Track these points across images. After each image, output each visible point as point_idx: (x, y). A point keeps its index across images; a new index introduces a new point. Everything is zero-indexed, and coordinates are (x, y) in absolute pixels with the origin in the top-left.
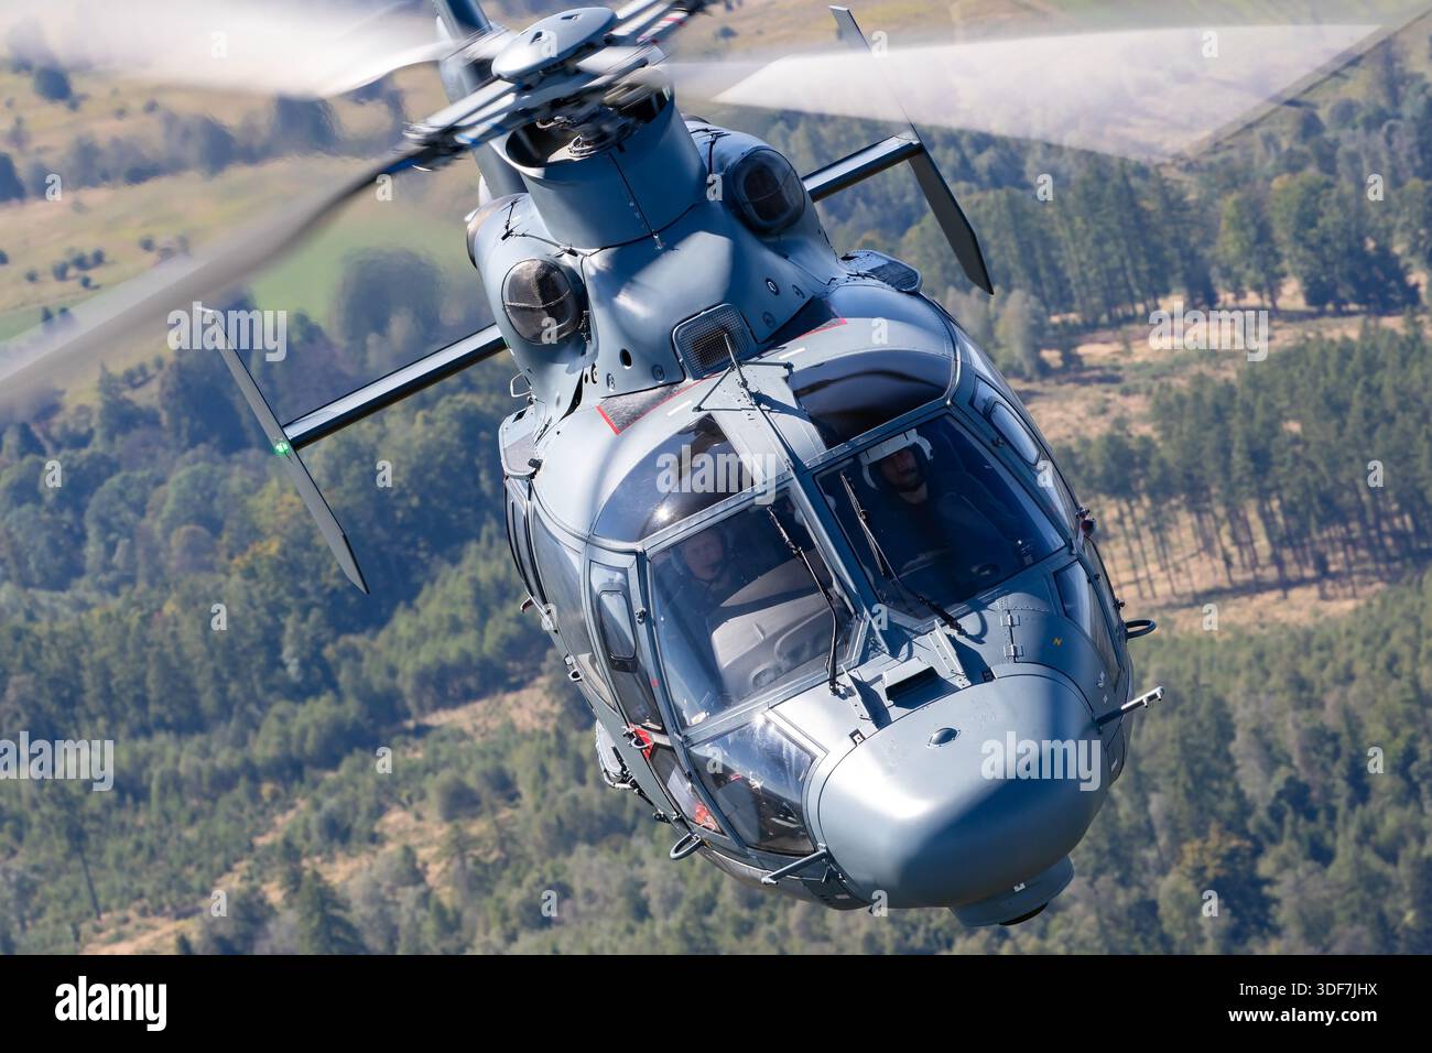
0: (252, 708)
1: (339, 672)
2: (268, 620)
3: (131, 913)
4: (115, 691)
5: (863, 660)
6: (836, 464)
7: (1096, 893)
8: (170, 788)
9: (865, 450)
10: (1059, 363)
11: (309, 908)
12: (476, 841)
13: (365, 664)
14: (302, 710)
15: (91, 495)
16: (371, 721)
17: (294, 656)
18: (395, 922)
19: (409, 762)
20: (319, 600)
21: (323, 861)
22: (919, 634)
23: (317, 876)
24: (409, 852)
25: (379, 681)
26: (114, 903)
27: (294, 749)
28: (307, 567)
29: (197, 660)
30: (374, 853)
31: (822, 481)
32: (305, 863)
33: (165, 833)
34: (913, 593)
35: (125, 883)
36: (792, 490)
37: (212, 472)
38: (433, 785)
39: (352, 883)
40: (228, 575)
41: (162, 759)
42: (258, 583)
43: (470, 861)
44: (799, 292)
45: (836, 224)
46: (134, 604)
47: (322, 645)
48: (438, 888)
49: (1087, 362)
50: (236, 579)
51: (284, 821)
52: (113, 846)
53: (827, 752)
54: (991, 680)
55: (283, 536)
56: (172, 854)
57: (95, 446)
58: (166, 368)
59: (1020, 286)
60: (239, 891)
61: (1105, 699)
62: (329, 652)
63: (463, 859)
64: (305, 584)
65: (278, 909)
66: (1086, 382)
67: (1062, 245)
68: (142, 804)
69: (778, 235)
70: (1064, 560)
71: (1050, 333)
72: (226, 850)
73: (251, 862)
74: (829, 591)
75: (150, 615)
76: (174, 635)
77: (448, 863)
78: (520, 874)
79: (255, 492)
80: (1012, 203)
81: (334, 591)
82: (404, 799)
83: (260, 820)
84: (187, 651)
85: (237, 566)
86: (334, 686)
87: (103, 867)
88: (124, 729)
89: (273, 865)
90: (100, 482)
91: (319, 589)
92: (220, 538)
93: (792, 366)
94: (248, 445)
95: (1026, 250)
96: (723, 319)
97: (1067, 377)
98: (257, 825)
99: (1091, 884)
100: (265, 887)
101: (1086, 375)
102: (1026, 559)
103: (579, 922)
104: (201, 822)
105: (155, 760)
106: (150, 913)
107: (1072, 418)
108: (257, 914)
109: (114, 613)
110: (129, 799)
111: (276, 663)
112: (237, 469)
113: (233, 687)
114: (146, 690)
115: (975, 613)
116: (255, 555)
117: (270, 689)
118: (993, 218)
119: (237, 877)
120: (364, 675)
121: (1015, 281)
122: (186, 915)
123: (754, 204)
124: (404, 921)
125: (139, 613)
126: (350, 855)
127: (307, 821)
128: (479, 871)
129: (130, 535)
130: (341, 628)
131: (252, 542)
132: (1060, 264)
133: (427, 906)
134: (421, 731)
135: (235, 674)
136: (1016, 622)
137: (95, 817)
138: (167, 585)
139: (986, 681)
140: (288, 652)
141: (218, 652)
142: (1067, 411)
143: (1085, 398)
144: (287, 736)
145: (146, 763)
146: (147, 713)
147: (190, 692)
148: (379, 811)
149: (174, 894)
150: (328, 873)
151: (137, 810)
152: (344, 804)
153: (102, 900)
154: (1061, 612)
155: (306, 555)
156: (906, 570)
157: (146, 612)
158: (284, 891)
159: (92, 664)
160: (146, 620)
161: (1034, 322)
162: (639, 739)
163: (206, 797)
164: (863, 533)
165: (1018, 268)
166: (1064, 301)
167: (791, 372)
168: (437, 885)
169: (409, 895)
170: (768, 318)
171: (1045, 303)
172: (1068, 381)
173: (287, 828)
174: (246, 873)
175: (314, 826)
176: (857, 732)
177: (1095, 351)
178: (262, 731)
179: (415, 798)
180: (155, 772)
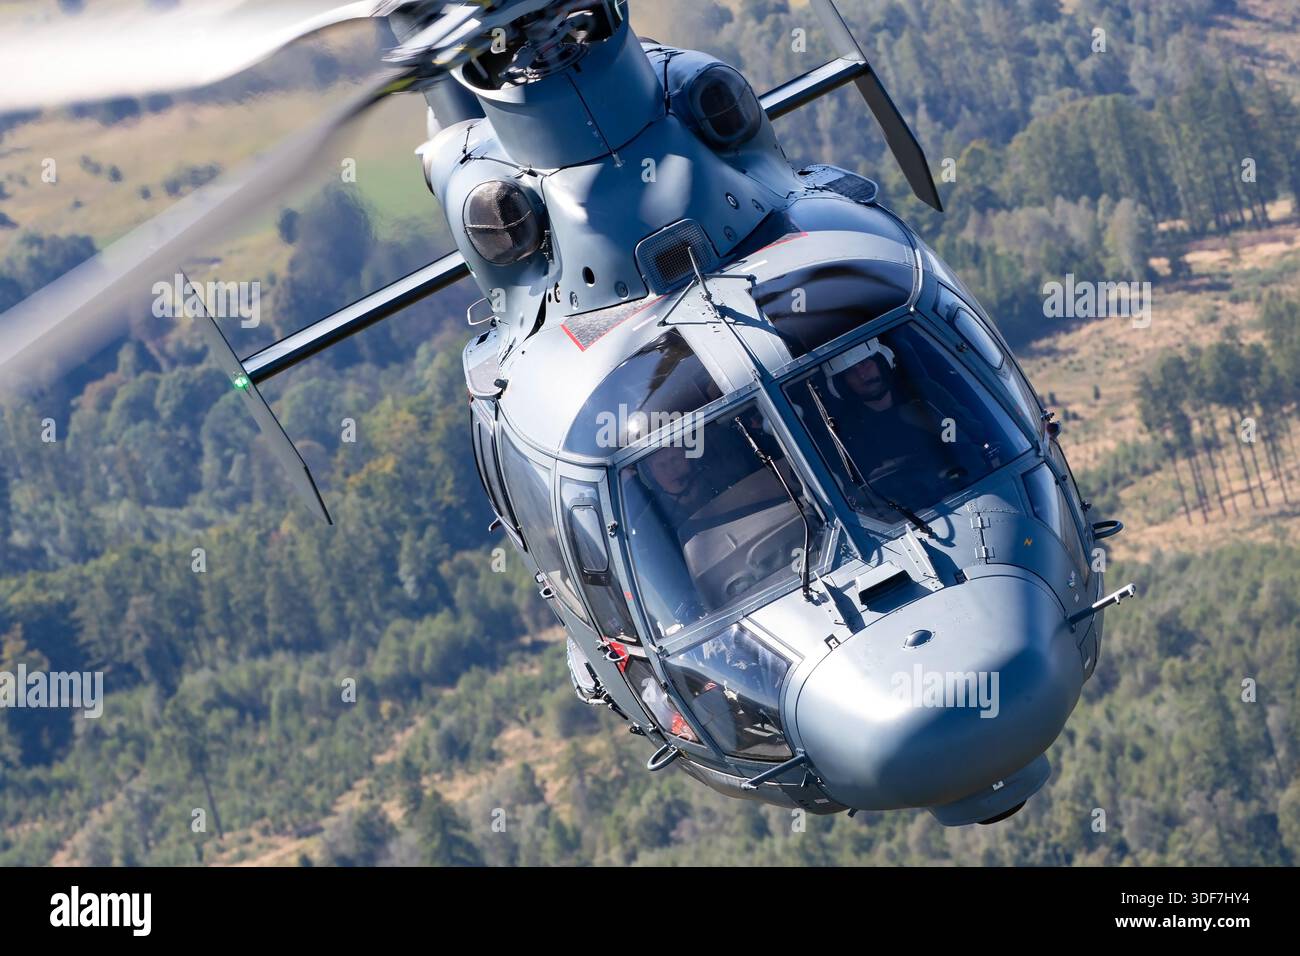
0: (370, 627)
1: (455, 589)
2: (384, 538)
3: (254, 833)
4: (234, 610)
5: (836, 565)
6: (802, 373)
7: (1215, 807)
8: (290, 707)
9: (828, 360)
10: (1168, 271)
11: (430, 828)
12: (594, 759)
13: (481, 581)
14: (419, 627)
15: (207, 412)
16: (488, 638)
17: (409, 574)
18: (515, 840)
19: (526, 678)
20: (435, 517)
21: (442, 779)
22: (890, 539)
23: (437, 796)
24: (527, 771)
25: (495, 598)
26: (236, 822)
27: (411, 666)
28: (422, 484)
29: (314, 580)
30: (493, 771)
31: (790, 390)
32: (425, 781)
33: (286, 751)
34: (883, 499)
35: (247, 803)
36: (759, 399)
37: (326, 387)
38: (550, 701)
39: (470, 801)
40: (344, 493)
41: (281, 677)
42: (374, 501)
43: (588, 779)
44: (759, 206)
45: (943, 131)
46: (251, 523)
47: (437, 562)
48: (558, 805)
49: (1195, 269)
50: (353, 497)
51: (403, 739)
52: (233, 766)
53: (802, 657)
54: (963, 582)
55: (398, 453)
56: (293, 773)
57: (210, 362)
58: (279, 283)
59: (1127, 195)
60: (360, 811)
61: (1077, 598)
62: (445, 569)
63: (582, 777)
64: (421, 502)
65: (399, 828)
66: (1195, 290)
67: (1169, 152)
68: (262, 723)
69: (736, 150)
70: (1032, 461)
71: (1159, 241)
72: (347, 769)
73: (371, 781)
74: (800, 499)
75: (267, 534)
76: (292, 555)
77: (568, 782)
78: (639, 792)
79: (368, 410)
80: (1119, 111)
81: (449, 508)
82: (521, 715)
83: (380, 739)
84: (305, 571)
85: (352, 484)
86: (450, 602)
87: (225, 786)
88: (244, 648)
89: (393, 784)
90: (216, 400)
91: (435, 506)
92: (336, 455)
93: (755, 278)
94: (360, 360)
95: (1133, 158)
96: (685, 234)
97: (1176, 285)
98: (377, 743)
99: (1210, 799)
100: (385, 806)
101: (1195, 283)
102: (993, 462)
103: (698, 841)
104: (321, 741)
105: (274, 679)
106: (272, 832)
107: (1181, 327)
108: (378, 834)
109: (232, 532)
110: (249, 718)
111: (394, 581)
112: (351, 384)
113: (350, 605)
114: (264, 609)
115: (941, 518)
116: (370, 473)
117: (387, 607)
118: (1101, 127)
119: (358, 795)
120: (480, 592)
121: (1122, 188)
122: (307, 834)
123: (710, 120)
124: (524, 840)
125: (256, 533)
126: (471, 773)
127: (426, 739)
128: (598, 789)
129: (246, 451)
130: (458, 546)
131: (368, 461)
132: (1167, 171)
133: (546, 825)
134: (538, 647)
135: (353, 592)
136: (986, 524)
137: (216, 738)
138: (284, 503)
139: (958, 583)
140: (404, 571)
141: (335, 570)
142: (1176, 319)
143: (1194, 306)
144: (404, 654)
145: (265, 682)
146: (266, 632)
147: (308, 610)
148: (497, 728)
149: (295, 814)
150: (448, 791)
151: (257, 729)
152: (462, 721)
153: (224, 820)
154: (1030, 512)
155: (421, 472)
156: (876, 476)
157: (263, 531)
158: (405, 810)
159: (211, 584)
160: (264, 540)
161: (1142, 230)
162: (614, 652)
163: (325, 715)
164: (831, 440)
165: (1125, 175)
166: (1172, 209)
167: (754, 284)
168: (556, 801)
169: (529, 813)
170: (729, 233)
171: (1153, 211)
172: (1177, 289)
173: (406, 745)
174: (367, 791)
175: (433, 743)
176: (832, 637)
177: (1204, 259)
178: (381, 650)
179: (533, 714)
180: (276, 690)
